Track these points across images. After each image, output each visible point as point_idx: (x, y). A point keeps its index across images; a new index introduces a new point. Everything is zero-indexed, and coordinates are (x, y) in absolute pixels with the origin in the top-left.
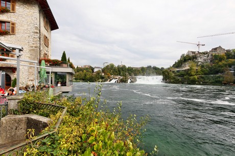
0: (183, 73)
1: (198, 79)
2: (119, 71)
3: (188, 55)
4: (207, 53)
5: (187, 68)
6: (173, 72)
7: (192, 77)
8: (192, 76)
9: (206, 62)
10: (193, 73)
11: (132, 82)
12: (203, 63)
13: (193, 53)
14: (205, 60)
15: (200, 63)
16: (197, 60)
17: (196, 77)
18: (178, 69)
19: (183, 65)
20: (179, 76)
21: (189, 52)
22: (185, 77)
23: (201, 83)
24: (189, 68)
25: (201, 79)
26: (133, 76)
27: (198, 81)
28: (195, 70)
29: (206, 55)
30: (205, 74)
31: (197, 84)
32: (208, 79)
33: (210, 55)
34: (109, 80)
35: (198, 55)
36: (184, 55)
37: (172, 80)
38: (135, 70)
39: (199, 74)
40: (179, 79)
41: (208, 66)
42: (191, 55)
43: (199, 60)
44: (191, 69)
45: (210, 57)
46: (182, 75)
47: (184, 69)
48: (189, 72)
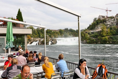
0: (97, 34)
1: (108, 39)
2: (38, 33)
3: (99, 19)
4: (113, 17)
5: (100, 29)
6: (89, 33)
7: (104, 38)
8: (103, 36)
9: (113, 25)
10: (104, 34)
11: (52, 43)
12: (111, 26)
13: (103, 17)
14: (112, 23)
15: (108, 26)
16: (106, 24)
17: (107, 37)
18: (92, 31)
19: (96, 27)
20: (94, 37)
21: (100, 16)
22: (98, 37)
23: (111, 42)
24: (101, 30)
25: (111, 39)
26: (54, 38)
27: (108, 41)
28: (106, 32)
29: (113, 19)
30: (113, 35)
31: (108, 44)
32: (116, 39)
33: (116, 19)
34: (30, 42)
35: (107, 19)
36: (96, 18)
37: (88, 41)
38: (54, 32)
39: (109, 35)
40: (93, 40)
41: (115, 28)
42: (102, 19)
43: (108, 23)
44: (102, 31)
45: (116, 21)
46: (96, 36)
47: (97, 31)
48: (101, 33)
